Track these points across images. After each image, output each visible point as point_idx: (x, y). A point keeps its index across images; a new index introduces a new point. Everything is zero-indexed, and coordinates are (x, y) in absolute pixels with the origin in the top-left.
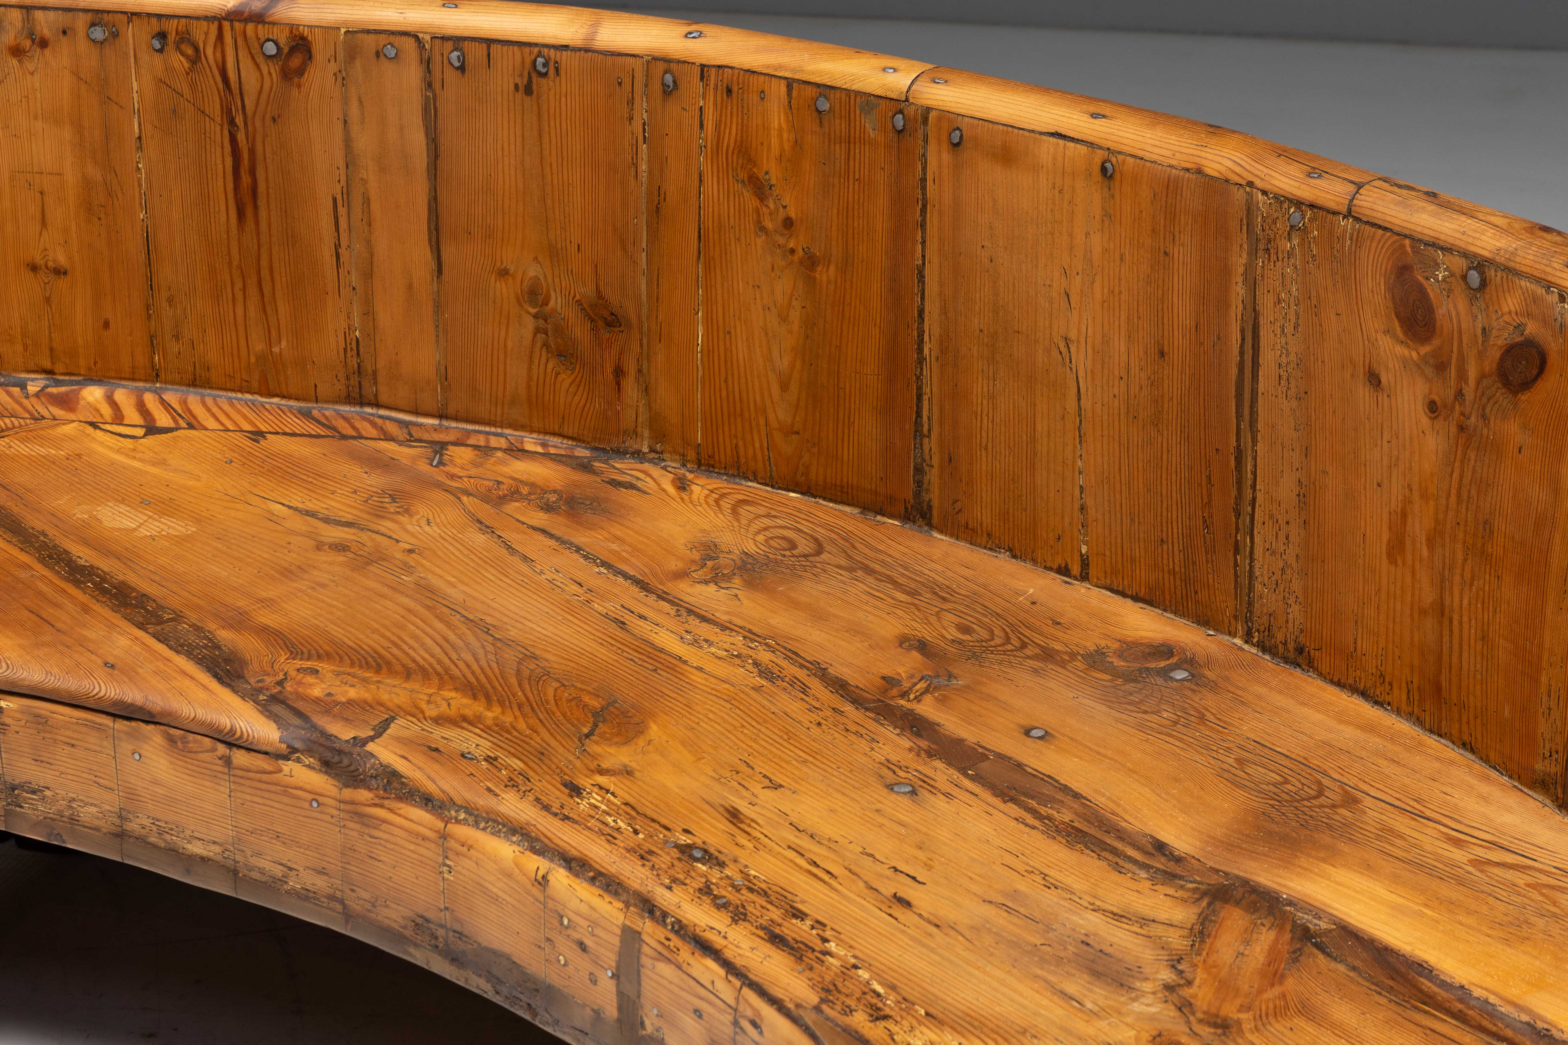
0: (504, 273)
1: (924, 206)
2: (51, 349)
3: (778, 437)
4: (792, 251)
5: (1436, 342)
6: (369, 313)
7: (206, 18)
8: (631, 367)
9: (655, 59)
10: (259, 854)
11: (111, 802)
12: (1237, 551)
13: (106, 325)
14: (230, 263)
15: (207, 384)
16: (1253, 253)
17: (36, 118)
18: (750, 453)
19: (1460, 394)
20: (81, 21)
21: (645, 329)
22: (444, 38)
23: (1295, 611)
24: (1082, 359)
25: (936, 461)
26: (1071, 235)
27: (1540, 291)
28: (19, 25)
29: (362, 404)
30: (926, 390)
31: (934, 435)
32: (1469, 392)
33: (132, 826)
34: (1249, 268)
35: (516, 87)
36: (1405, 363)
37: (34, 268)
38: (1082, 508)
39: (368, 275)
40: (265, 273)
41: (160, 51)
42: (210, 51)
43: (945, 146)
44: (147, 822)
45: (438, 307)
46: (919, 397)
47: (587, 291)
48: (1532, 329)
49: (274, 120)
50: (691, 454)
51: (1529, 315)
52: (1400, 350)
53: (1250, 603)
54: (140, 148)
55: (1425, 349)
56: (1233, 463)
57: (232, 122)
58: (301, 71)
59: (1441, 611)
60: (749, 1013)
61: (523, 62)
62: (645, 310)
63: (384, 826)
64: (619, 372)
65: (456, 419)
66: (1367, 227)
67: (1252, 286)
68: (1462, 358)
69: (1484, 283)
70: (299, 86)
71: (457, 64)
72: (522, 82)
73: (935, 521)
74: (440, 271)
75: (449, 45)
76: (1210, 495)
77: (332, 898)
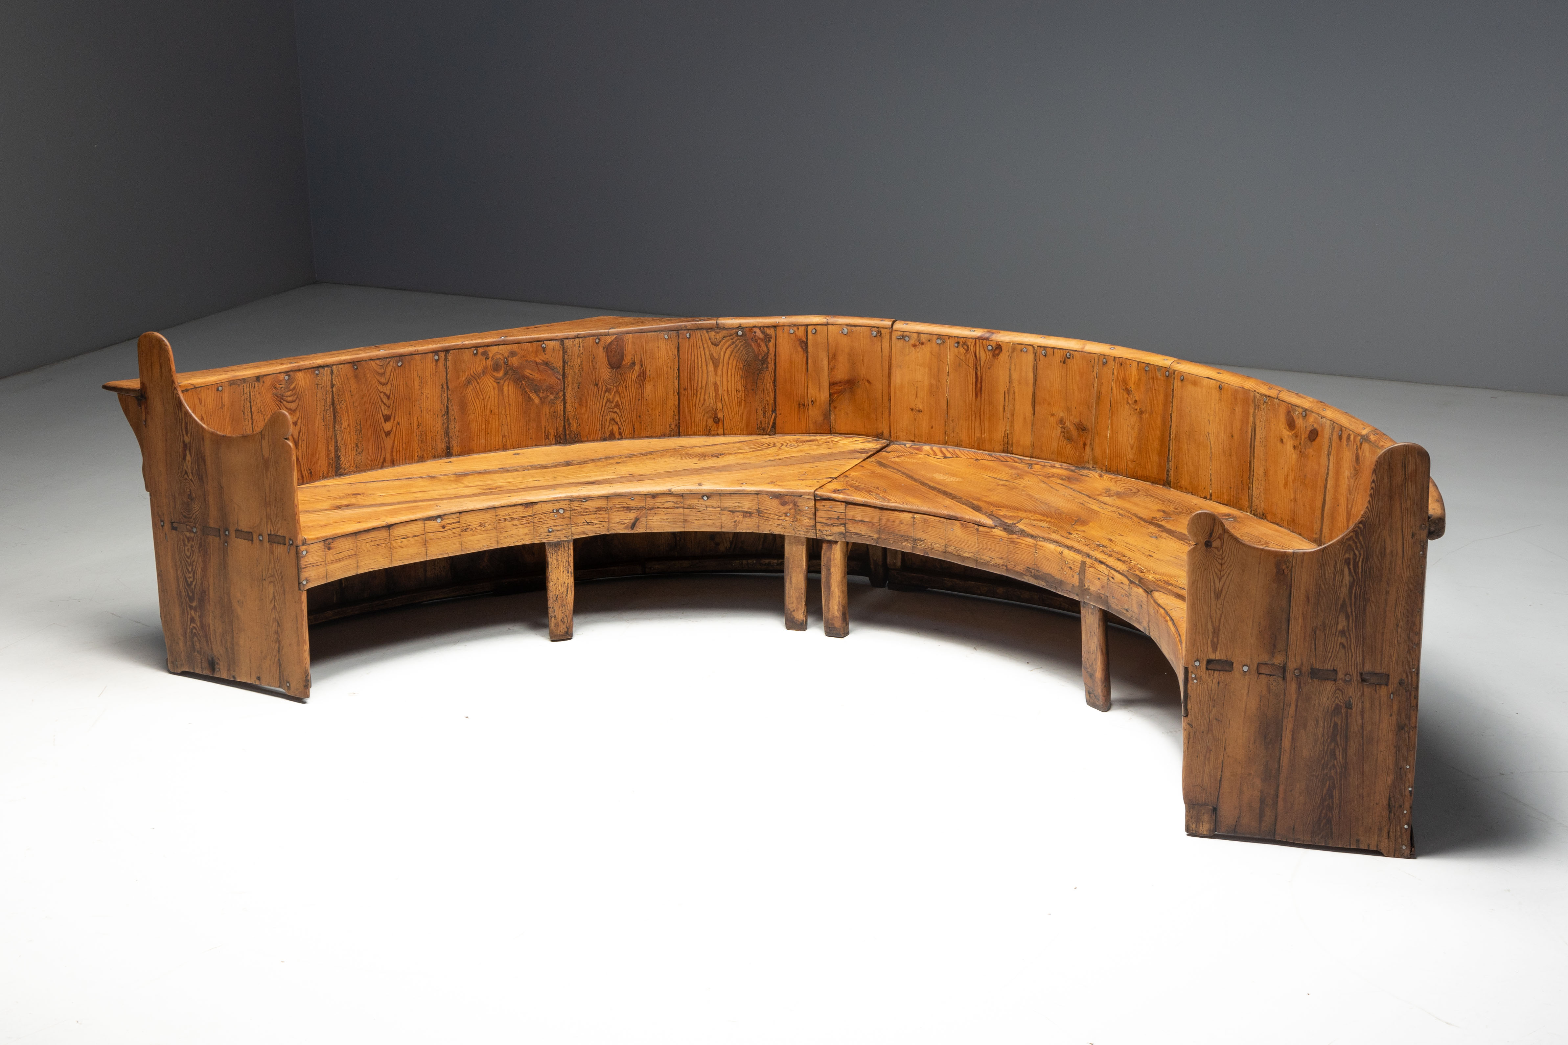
0: (1053, 415)
1: (1173, 397)
2: (914, 434)
3: (1129, 463)
4: (1136, 409)
5: (1295, 430)
6: (1012, 426)
7: (972, 338)
8: (1088, 442)
9: (1101, 355)
10: (984, 555)
11: (943, 543)
12: (1249, 489)
13: (932, 427)
14: (972, 410)
15: (961, 446)
16: (1255, 409)
17: (918, 365)
18: (1121, 468)
19: (1300, 443)
20: (935, 337)
21: (1093, 432)
22: (1041, 347)
23: (1262, 505)
24: (1212, 438)
25: (1172, 469)
26: (1211, 405)
27: (1317, 416)
28: (916, 338)
29: (1007, 453)
30: (1171, 448)
31: (1173, 461)
32: (1302, 443)
33: (949, 550)
34: (1254, 413)
35: (1061, 361)
36: (1289, 436)
37: (912, 410)
38: (1211, 480)
39: (1013, 415)
40: (982, 413)
41: (957, 347)
42: (972, 348)
43: (1179, 380)
44: (953, 548)
45: (1033, 424)
46: (1169, 450)
47: (1077, 420)
48: (1315, 426)
49: (989, 368)
50: (1104, 468)
51: (1315, 422)
52: (1288, 433)
53: (1252, 503)
54: (948, 375)
55: (1293, 432)
56: (1248, 465)
57: (976, 368)
58: (998, 355)
59: (1295, 500)
60: (1111, 576)
61: (1063, 355)
62: (1093, 426)
63: (1020, 544)
64: (1085, 444)
65: (1035, 458)
66: (1281, 402)
67: (1254, 418)
68: (1301, 434)
69: (1306, 415)
70: (997, 359)
71: (1044, 354)
72: (1062, 360)
73: (1171, 486)
74: (1034, 414)
75: (1042, 349)
76: (1243, 474)
77: (1003, 565)
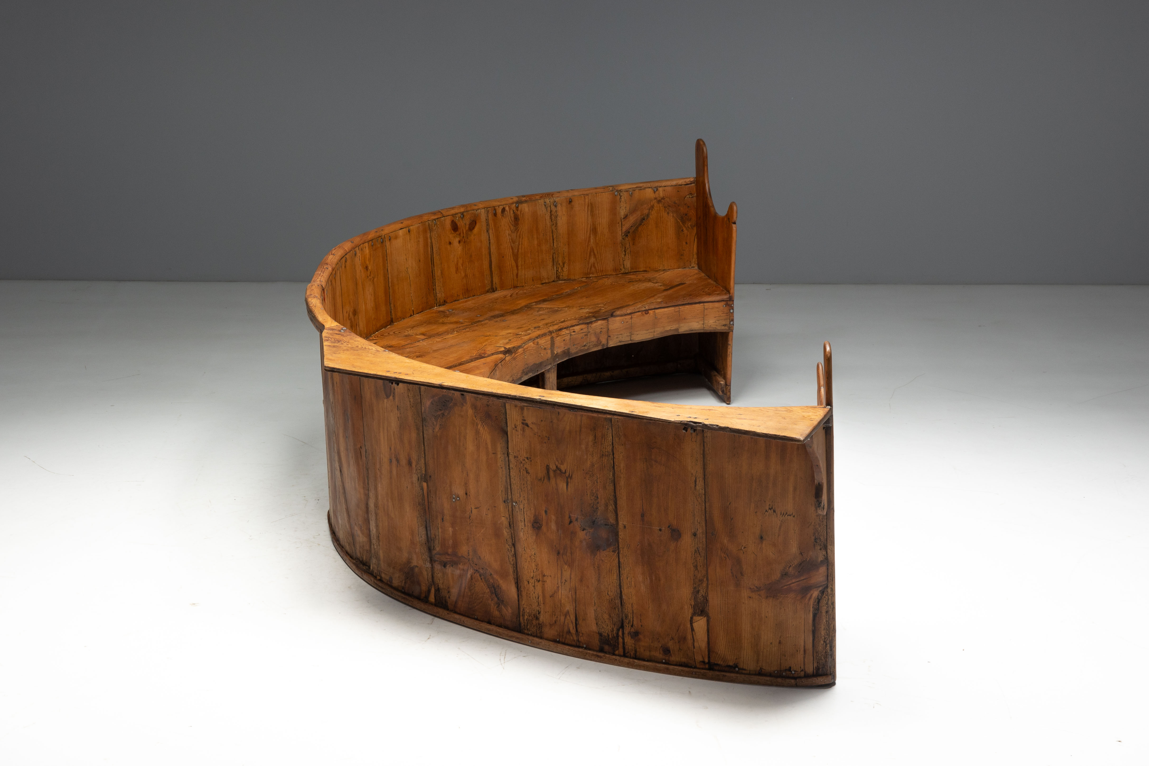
19: (463, 237)
24: (409, 270)
32: (465, 235)
34: (430, 235)
43: (388, 241)
51: (472, 216)
52: (453, 235)
55: (457, 232)
66: (446, 217)
67: (431, 239)
68: (463, 230)
69: (464, 216)
